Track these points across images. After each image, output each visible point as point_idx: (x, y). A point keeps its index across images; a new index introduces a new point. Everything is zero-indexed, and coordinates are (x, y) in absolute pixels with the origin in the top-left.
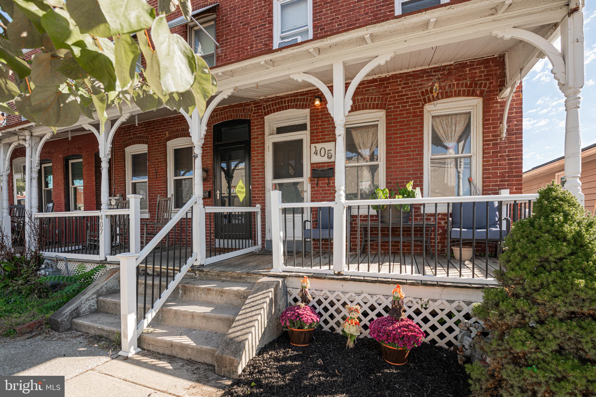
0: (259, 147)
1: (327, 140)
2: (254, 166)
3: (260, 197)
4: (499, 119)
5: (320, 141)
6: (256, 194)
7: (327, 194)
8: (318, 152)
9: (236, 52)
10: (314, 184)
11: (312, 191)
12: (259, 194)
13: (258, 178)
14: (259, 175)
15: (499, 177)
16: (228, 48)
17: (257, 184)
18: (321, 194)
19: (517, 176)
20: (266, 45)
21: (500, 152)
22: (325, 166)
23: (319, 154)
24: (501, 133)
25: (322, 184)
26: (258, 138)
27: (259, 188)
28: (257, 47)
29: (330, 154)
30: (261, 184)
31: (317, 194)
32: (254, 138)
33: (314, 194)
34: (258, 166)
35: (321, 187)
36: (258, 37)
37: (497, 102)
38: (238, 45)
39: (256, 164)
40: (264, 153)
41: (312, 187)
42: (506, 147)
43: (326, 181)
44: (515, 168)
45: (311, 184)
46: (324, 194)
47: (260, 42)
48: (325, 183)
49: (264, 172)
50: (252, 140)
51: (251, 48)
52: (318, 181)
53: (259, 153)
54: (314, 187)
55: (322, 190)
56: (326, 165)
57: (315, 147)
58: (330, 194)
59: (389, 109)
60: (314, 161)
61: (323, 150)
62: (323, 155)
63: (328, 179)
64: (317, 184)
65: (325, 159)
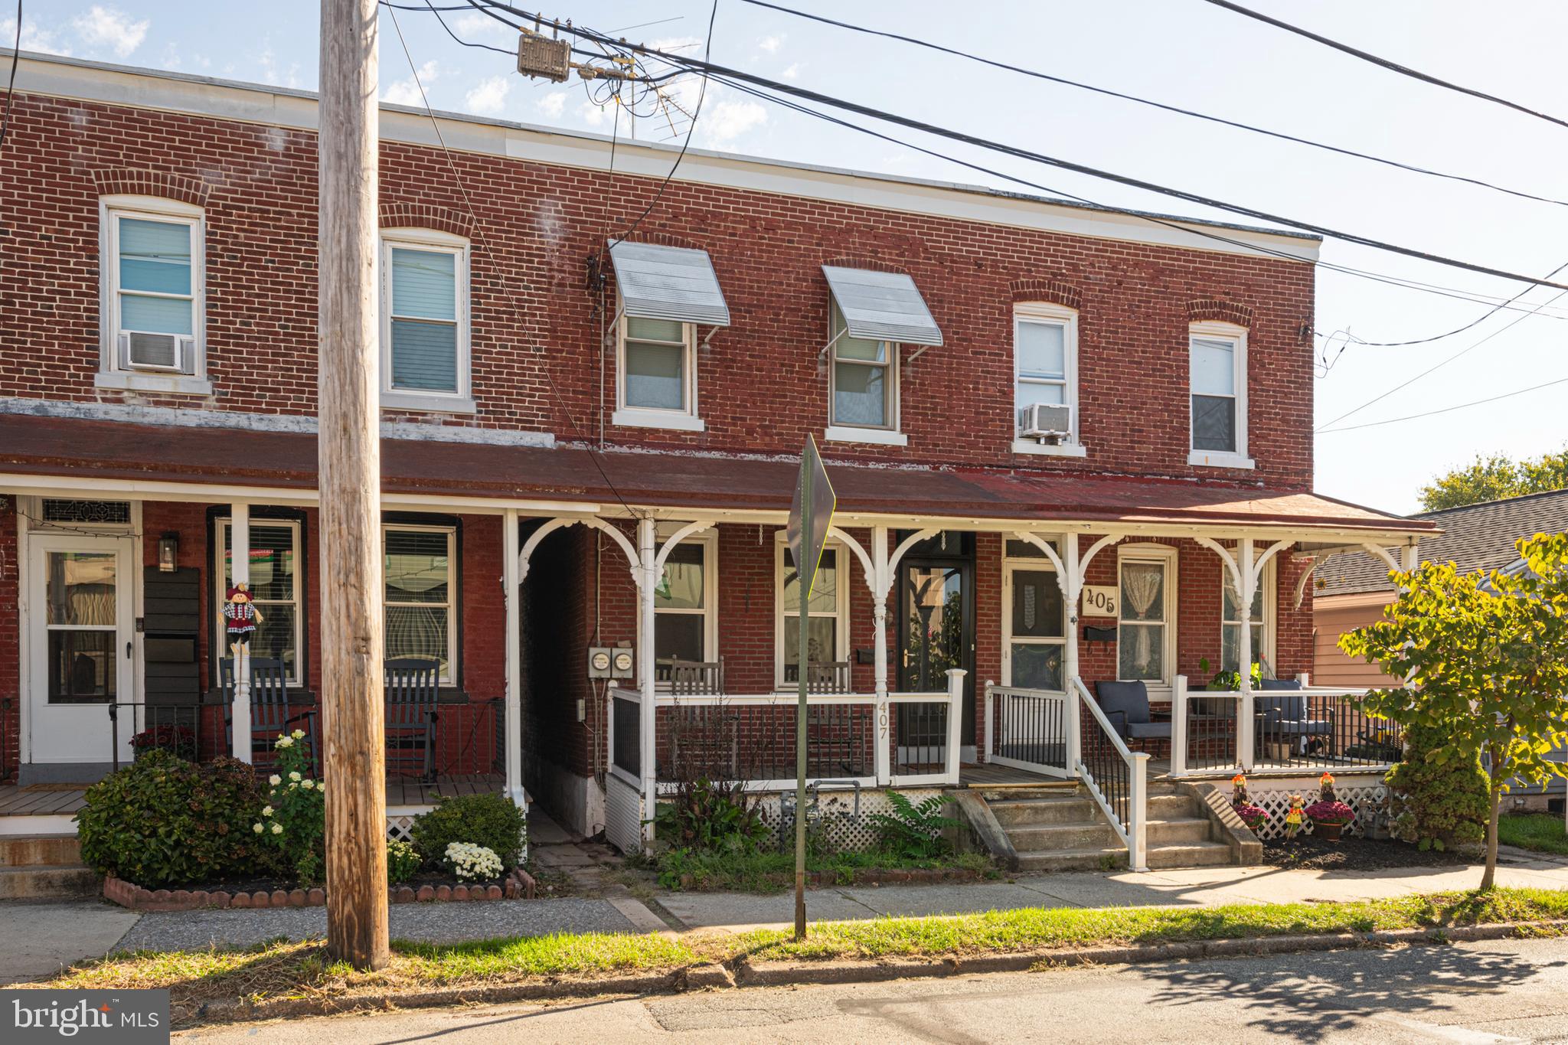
0: (992, 575)
1: (1103, 580)
2: (982, 608)
3: (992, 667)
4: (1293, 584)
5: (1094, 581)
6: (985, 660)
7: (1102, 667)
8: (1094, 599)
9: (946, 387)
10: (1083, 650)
12: (990, 661)
13: (989, 632)
14: (990, 626)
15: (1291, 656)
16: (929, 373)
17: (988, 643)
18: (1093, 666)
19: (1308, 657)
20: (1004, 393)
21: (1293, 625)
22: (1101, 623)
23: (1095, 602)
24: (1296, 602)
25: (1096, 650)
26: (989, 559)
27: (990, 649)
28: (986, 390)
29: (1110, 605)
30: (994, 643)
31: (1088, 666)
32: (982, 558)
33: (1083, 666)
34: (989, 609)
35: (1095, 655)
36: (988, 372)
37: (1292, 563)
38: (950, 375)
39: (986, 606)
40: (1000, 587)
42: (1299, 620)
43: (1102, 647)
44: (1308, 646)
45: (1080, 646)
46: (1099, 666)
47: (994, 385)
48: (1101, 650)
49: (1000, 621)
50: (978, 561)
51: (974, 389)
52: (1090, 645)
53: (992, 587)
54: (1084, 656)
55: (1096, 661)
57: (1090, 591)
58: (1107, 667)
59: (1184, 548)
60: (1085, 613)
61: (1101, 598)
62: (1100, 604)
63: (1105, 644)
64: (1088, 649)
65: (1102, 612)
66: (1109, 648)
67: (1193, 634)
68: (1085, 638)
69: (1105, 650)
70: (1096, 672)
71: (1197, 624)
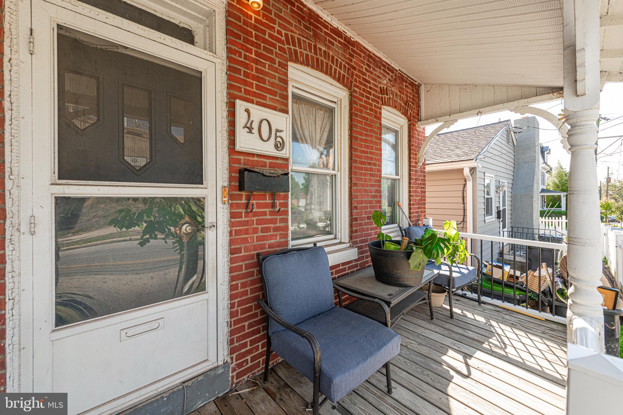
1: (268, 102)
4: (417, 147)
5: (255, 99)
7: (266, 230)
8: (255, 126)
10: (238, 206)
11: (232, 225)
15: (417, 204)
18: (255, 231)
21: (417, 180)
22: (264, 165)
23: (256, 131)
24: (418, 161)
25: (259, 206)
29: (279, 139)
31: (246, 232)
33: (237, 233)
35: (256, 214)
37: (417, 130)
41: (233, 215)
42: (420, 176)
43: (268, 201)
45: (231, 205)
46: (263, 230)
48: (266, 206)
52: (248, 198)
54: (239, 215)
55: (259, 222)
56: (268, 161)
57: (247, 111)
58: (275, 229)
59: (355, 91)
60: (239, 147)
61: (265, 126)
62: (265, 135)
63: (273, 196)
64: (247, 206)
65: (268, 149)
66: (278, 202)
67: (363, 185)
68: (241, 188)
69: (273, 205)
70: (259, 239)
71: (365, 175)
